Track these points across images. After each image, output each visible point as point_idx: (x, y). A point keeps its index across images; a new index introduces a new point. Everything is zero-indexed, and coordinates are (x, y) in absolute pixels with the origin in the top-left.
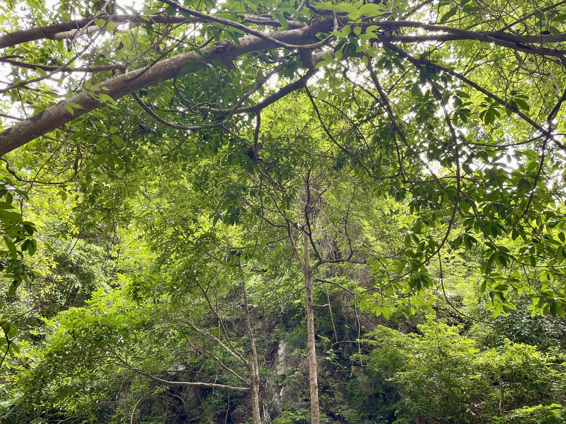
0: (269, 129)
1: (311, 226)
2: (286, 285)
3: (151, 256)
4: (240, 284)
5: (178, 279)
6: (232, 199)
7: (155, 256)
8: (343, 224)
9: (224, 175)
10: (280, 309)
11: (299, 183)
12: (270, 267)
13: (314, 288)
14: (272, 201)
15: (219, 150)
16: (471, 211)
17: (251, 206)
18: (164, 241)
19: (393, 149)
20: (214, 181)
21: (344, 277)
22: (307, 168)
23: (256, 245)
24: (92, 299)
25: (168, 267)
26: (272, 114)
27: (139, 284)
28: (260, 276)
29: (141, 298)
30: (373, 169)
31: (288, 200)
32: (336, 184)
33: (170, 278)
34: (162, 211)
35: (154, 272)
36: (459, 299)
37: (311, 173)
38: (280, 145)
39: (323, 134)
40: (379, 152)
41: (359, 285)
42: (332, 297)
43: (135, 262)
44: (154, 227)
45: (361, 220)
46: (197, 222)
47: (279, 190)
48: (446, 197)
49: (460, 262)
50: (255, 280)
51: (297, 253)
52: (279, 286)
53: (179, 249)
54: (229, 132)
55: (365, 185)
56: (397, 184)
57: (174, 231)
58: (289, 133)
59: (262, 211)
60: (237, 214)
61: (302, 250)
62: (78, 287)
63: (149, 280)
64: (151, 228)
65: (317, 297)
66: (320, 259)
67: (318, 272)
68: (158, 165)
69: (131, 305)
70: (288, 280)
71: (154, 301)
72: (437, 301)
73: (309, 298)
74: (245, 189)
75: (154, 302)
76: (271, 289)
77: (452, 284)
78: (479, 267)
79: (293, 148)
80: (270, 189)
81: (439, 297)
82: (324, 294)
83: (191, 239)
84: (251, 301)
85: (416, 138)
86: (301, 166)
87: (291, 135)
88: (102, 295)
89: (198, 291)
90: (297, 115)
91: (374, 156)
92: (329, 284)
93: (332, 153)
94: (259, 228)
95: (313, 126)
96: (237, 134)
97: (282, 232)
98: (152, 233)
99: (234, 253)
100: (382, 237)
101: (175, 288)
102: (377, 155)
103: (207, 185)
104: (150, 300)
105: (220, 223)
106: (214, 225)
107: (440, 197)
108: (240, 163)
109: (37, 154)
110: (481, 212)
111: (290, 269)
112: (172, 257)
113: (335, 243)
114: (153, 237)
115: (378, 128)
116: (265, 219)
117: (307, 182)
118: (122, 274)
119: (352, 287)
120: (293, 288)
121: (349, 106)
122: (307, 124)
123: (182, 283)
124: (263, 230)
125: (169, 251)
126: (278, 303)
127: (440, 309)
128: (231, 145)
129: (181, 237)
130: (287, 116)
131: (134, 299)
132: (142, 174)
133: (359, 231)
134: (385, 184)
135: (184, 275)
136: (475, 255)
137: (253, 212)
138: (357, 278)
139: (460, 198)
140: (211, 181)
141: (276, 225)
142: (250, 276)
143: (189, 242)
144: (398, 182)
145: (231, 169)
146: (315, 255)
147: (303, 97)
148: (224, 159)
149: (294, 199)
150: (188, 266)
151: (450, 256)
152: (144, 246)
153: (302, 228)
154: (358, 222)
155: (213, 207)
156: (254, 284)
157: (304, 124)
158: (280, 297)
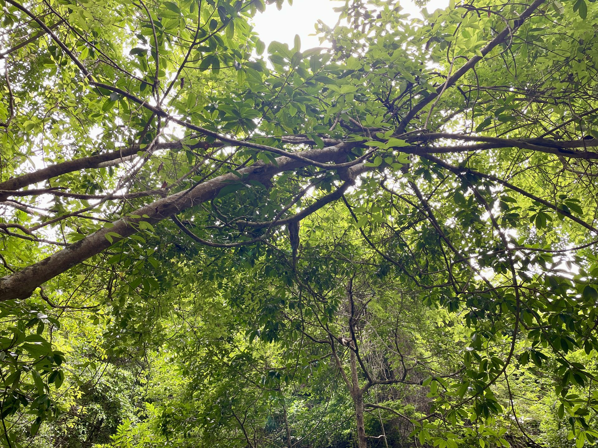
0: (308, 238)
1: (357, 341)
2: (333, 411)
3: (182, 382)
4: (281, 412)
5: (211, 409)
6: (270, 313)
7: (187, 381)
8: (392, 337)
9: (261, 288)
10: (328, 441)
11: (341, 293)
12: (313, 390)
13: (365, 415)
14: (313, 314)
15: (256, 261)
16: (535, 321)
17: (291, 320)
18: (197, 364)
19: (440, 255)
20: (250, 295)
21: (399, 401)
22: (349, 276)
23: (297, 364)
24: (118, 433)
25: (201, 394)
26: (310, 222)
27: (169, 416)
28: (302, 401)
29: (171, 432)
30: (420, 276)
31: (330, 312)
32: (382, 294)
33: (203, 407)
34: (195, 329)
35: (186, 399)
36: (535, 424)
37: (353, 281)
38: (319, 253)
39: (363, 241)
40: (425, 258)
41: (417, 410)
42: (387, 425)
43: (166, 389)
44: (187, 348)
45: (413, 332)
46: (232, 341)
47: (320, 301)
48: (504, 307)
49: (530, 378)
50: (297, 406)
51: (343, 372)
52: (325, 413)
53: (214, 372)
54: (265, 243)
55: (414, 293)
56: (448, 292)
57: (207, 351)
58: (328, 241)
59: (303, 325)
60: (275, 329)
61: (348, 369)
62: (102, 419)
63: (180, 411)
64: (184, 349)
65: (370, 426)
66: (370, 380)
67: (368, 395)
68: (193, 282)
69: (159, 441)
70: (335, 405)
71: (185, 434)
72: (511, 427)
73: (361, 429)
74: (283, 302)
75: (185, 436)
76: (316, 417)
77: (525, 405)
78: (553, 384)
79: (332, 256)
80: (310, 301)
81: (512, 423)
82: (377, 422)
83: (225, 360)
84: (293, 432)
85: (463, 242)
86: (342, 274)
87: (330, 243)
88: (128, 429)
89: (234, 422)
90: (335, 223)
91: (419, 262)
92: (383, 410)
93: (374, 260)
94: (300, 345)
95: (352, 233)
96: (274, 245)
97: (326, 348)
98: (185, 355)
99: (273, 374)
100: (438, 352)
101: (209, 419)
102: (423, 262)
103: (244, 298)
104: (181, 433)
105: (257, 340)
106: (251, 342)
107: (498, 307)
108: (278, 274)
109: (71, 275)
110: (546, 323)
111: (336, 392)
112: (206, 381)
113: (385, 360)
114: (186, 359)
115: (421, 234)
116: (306, 335)
117: (350, 292)
118: (151, 403)
119: (409, 413)
120: (341, 415)
121: (389, 213)
122: (346, 231)
123: (216, 414)
124: (304, 346)
125: (203, 375)
126: (325, 434)
127: (515, 437)
128: (268, 256)
129: (215, 358)
130: (325, 224)
131: (163, 434)
132: (176, 292)
133: (411, 345)
134: (435, 293)
135: (219, 403)
136: (547, 370)
137: (292, 326)
138: (414, 401)
139: (521, 309)
140: (247, 295)
141: (319, 340)
142: (291, 401)
143: (224, 363)
144: (449, 289)
145: (269, 282)
146: (364, 375)
147: (340, 205)
148: (261, 271)
149: (336, 311)
150: (222, 392)
151: (518, 372)
152: (175, 370)
153: (348, 344)
154: (409, 334)
155: (249, 324)
156: (297, 411)
157: (343, 232)
158: (326, 427)
